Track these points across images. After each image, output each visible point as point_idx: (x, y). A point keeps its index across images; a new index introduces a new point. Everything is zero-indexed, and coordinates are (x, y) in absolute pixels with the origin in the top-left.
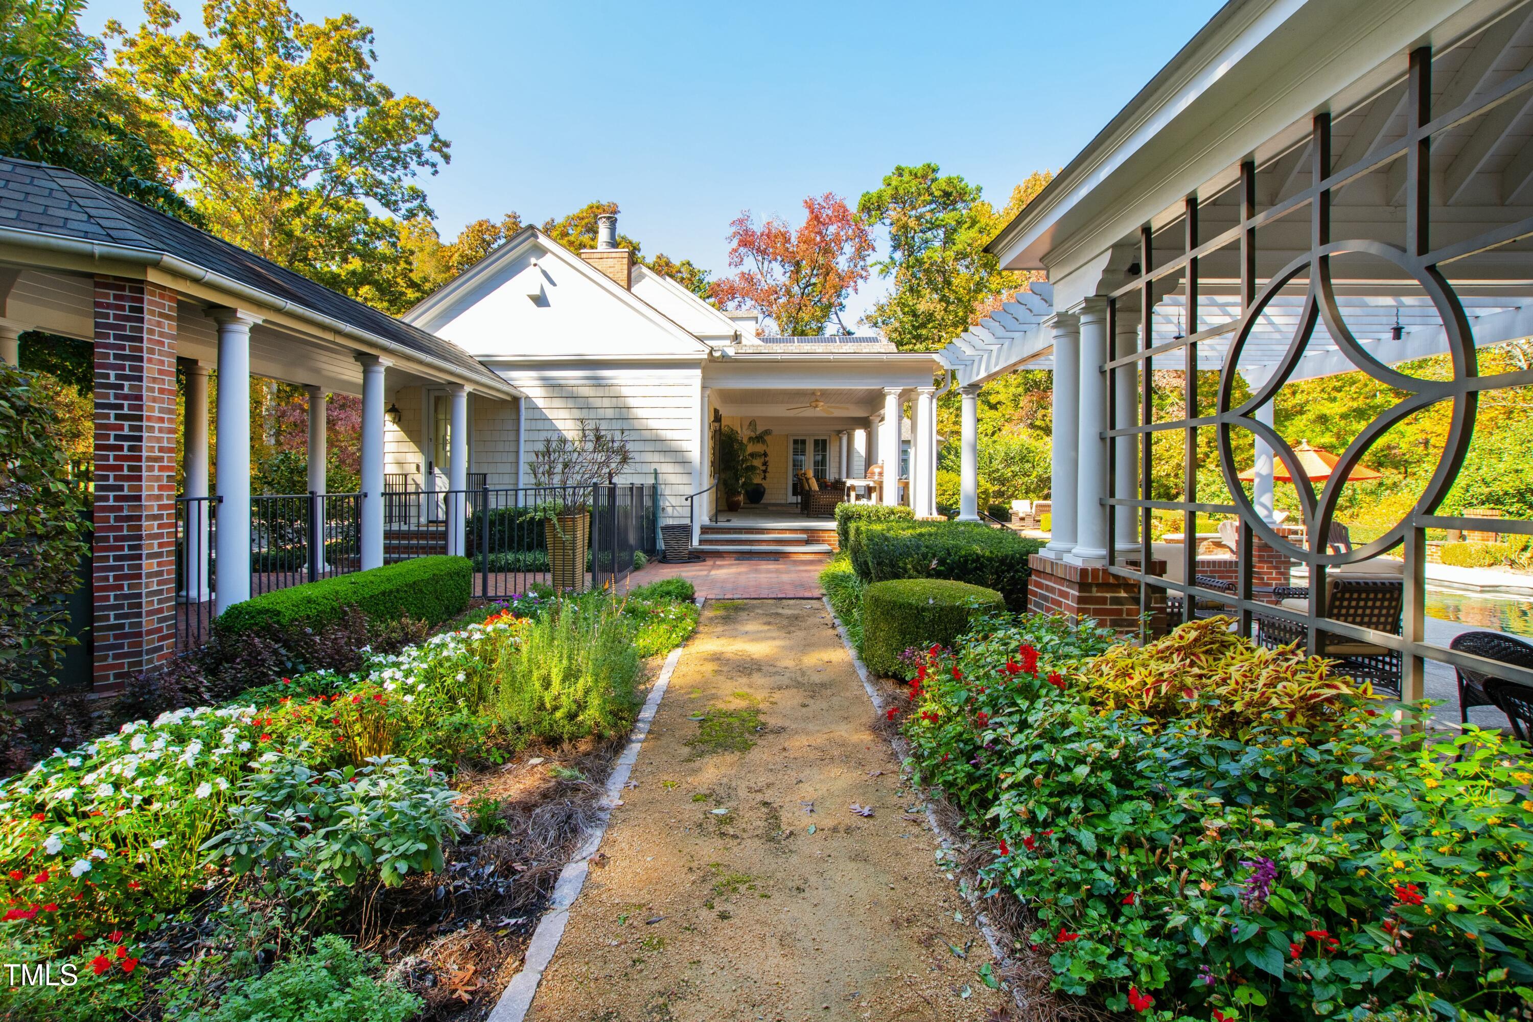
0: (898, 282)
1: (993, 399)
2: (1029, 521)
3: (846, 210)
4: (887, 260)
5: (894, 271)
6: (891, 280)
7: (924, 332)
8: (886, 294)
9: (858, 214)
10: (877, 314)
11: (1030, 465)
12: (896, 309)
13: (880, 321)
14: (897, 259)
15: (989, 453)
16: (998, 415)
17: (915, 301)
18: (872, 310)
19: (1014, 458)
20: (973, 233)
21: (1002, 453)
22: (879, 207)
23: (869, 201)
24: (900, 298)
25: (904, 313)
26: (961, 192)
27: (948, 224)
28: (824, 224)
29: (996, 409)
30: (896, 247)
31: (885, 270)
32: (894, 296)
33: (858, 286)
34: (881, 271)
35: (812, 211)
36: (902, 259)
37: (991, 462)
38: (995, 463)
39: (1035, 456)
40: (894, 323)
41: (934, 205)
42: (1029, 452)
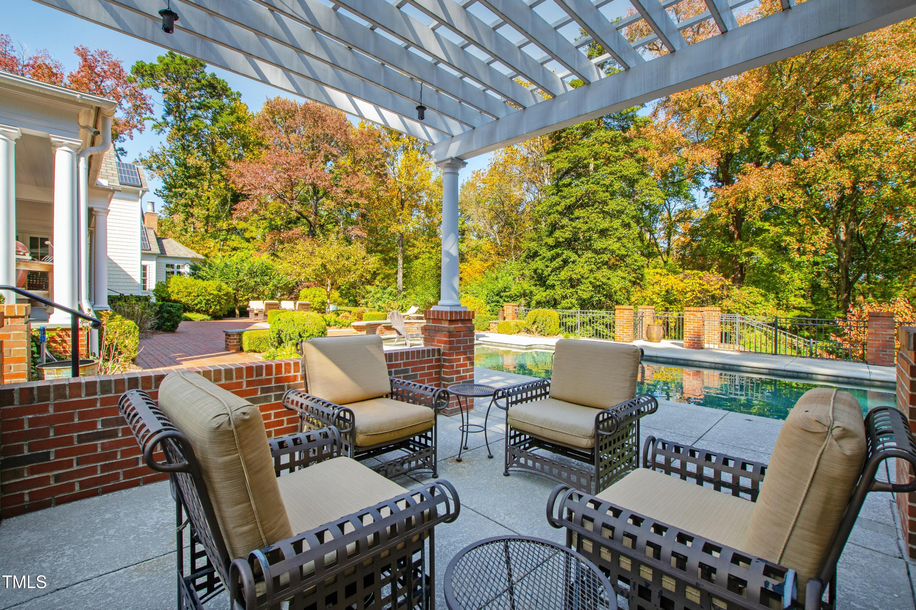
0: (170, 139)
1: (247, 235)
3: (122, 71)
4: (161, 120)
5: (168, 129)
6: (164, 137)
7: (193, 181)
8: (160, 146)
9: (132, 76)
10: (152, 159)
11: (268, 278)
12: (170, 159)
13: (154, 166)
14: (169, 121)
15: (236, 268)
16: (251, 246)
17: (185, 156)
18: (147, 156)
19: (256, 272)
20: (232, 119)
21: (247, 268)
22: (152, 75)
23: (142, 68)
24: (173, 152)
25: (177, 164)
26: (225, 90)
27: (212, 106)
28: (99, 76)
29: (249, 242)
30: (169, 112)
31: (159, 127)
32: (167, 149)
33: (133, 135)
34: (155, 127)
35: (85, 60)
36: (174, 122)
37: (238, 274)
38: (241, 275)
39: (272, 272)
40: (168, 170)
41: (203, 92)
42: (267, 269)
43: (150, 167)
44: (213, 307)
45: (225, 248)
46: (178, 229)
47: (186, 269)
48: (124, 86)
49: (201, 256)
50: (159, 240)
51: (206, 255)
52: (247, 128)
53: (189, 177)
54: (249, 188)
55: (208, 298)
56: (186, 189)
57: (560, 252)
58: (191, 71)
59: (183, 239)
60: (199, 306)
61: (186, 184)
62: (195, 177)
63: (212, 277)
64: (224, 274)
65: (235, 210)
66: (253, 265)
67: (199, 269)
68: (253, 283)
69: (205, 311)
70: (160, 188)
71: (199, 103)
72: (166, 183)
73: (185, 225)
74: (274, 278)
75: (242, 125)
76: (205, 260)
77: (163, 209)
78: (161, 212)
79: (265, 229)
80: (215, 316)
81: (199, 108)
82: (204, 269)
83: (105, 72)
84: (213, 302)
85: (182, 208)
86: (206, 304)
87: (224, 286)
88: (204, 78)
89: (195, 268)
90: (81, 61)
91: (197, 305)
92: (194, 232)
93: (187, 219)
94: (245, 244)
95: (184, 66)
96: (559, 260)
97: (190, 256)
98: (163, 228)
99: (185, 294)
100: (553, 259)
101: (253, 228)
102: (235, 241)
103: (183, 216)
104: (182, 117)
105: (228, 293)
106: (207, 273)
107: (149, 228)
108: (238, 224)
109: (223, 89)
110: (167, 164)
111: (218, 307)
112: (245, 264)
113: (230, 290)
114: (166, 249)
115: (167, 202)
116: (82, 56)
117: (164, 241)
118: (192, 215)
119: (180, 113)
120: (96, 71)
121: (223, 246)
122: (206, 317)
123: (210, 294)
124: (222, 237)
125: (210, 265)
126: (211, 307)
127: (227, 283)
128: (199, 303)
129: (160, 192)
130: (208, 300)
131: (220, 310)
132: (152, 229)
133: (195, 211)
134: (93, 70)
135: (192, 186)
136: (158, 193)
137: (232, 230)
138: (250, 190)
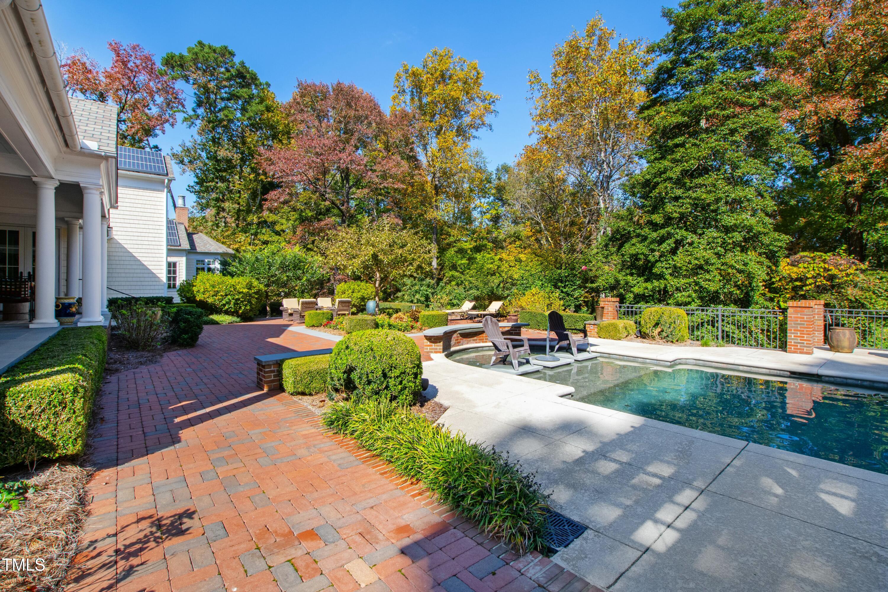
0: (201, 132)
1: (278, 228)
2: (296, 317)
3: (153, 64)
4: (191, 113)
5: (198, 122)
6: (194, 130)
7: (224, 174)
8: (191, 140)
9: (163, 68)
10: (183, 154)
11: (301, 272)
12: (201, 153)
13: (186, 160)
14: (200, 113)
15: (268, 262)
16: (281, 239)
17: (216, 149)
18: (178, 150)
19: (289, 266)
20: (261, 107)
21: (279, 262)
22: (181, 66)
23: (172, 59)
24: (204, 145)
25: (208, 158)
26: (254, 78)
27: (242, 96)
28: (132, 71)
29: (280, 235)
30: (199, 104)
31: (190, 120)
32: (199, 142)
33: (166, 129)
34: (185, 120)
35: (118, 55)
36: (205, 114)
37: (269, 269)
38: (273, 269)
39: (305, 265)
40: (199, 163)
41: (232, 82)
42: (301, 262)
43: (182, 162)
44: (243, 308)
45: (256, 242)
46: (210, 224)
47: (217, 265)
48: (157, 81)
49: (231, 251)
50: (190, 236)
51: (237, 250)
52: (277, 117)
53: (220, 171)
54: (280, 174)
55: (237, 297)
56: (217, 183)
57: (673, 231)
58: (220, 59)
59: (215, 234)
60: (227, 307)
61: (217, 178)
62: (225, 170)
63: (242, 272)
64: (255, 269)
65: (266, 200)
66: (284, 259)
67: (229, 264)
68: (285, 278)
69: (233, 312)
70: (192, 184)
71: (229, 93)
72: (197, 177)
73: (216, 220)
74: (307, 272)
75: (270, 115)
76: (235, 254)
77: (195, 204)
78: (193, 207)
79: (295, 221)
80: (245, 317)
81: (229, 99)
82: (234, 264)
83: (137, 67)
84: (242, 302)
85: (213, 203)
86: (235, 304)
87: (255, 283)
88: (232, 67)
89: (224, 263)
90: (114, 56)
91: (224, 305)
92: (225, 227)
93: (218, 214)
94: (276, 238)
95: (213, 54)
96: (671, 241)
97: (220, 251)
98: (195, 224)
99: (212, 293)
100: (662, 240)
101: (284, 221)
102: (266, 235)
103: (214, 211)
104: (212, 109)
105: (259, 290)
106: (237, 268)
107: (179, 223)
108: (268, 217)
109: (252, 78)
110: (198, 158)
111: (248, 308)
112: (277, 258)
113: (262, 286)
114: (197, 245)
115: (199, 198)
116: (116, 50)
117: (195, 236)
118: (224, 210)
119: (211, 105)
120: (129, 66)
121: (254, 240)
122: (235, 319)
123: (240, 293)
124: (252, 231)
125: (240, 260)
126: (240, 307)
127: (258, 279)
128: (227, 303)
129: (192, 187)
130: (238, 299)
131: (250, 310)
132: (183, 224)
133: (227, 205)
134: (126, 65)
135: (223, 180)
136: (190, 189)
137: (263, 224)
138: (281, 177)
